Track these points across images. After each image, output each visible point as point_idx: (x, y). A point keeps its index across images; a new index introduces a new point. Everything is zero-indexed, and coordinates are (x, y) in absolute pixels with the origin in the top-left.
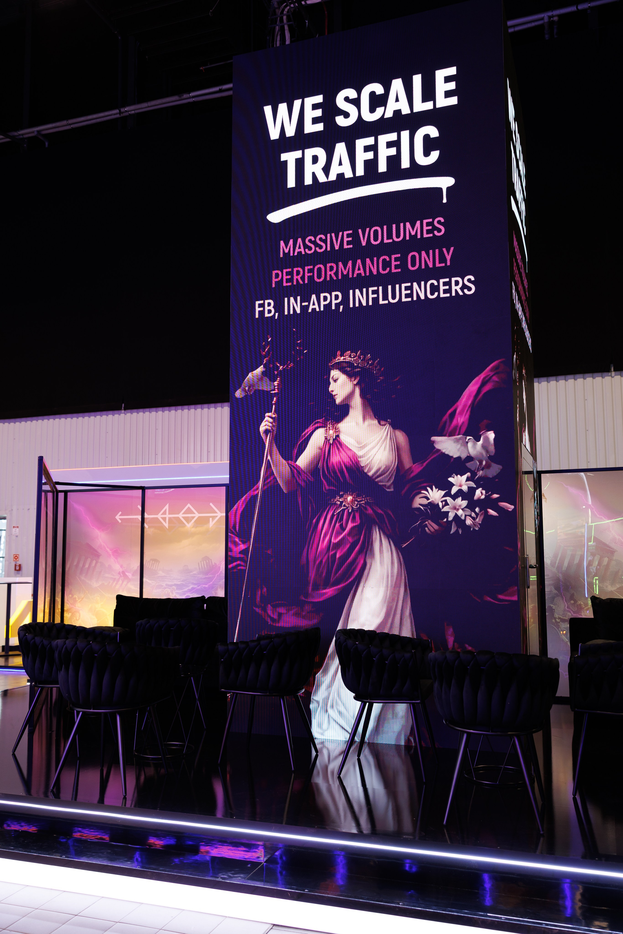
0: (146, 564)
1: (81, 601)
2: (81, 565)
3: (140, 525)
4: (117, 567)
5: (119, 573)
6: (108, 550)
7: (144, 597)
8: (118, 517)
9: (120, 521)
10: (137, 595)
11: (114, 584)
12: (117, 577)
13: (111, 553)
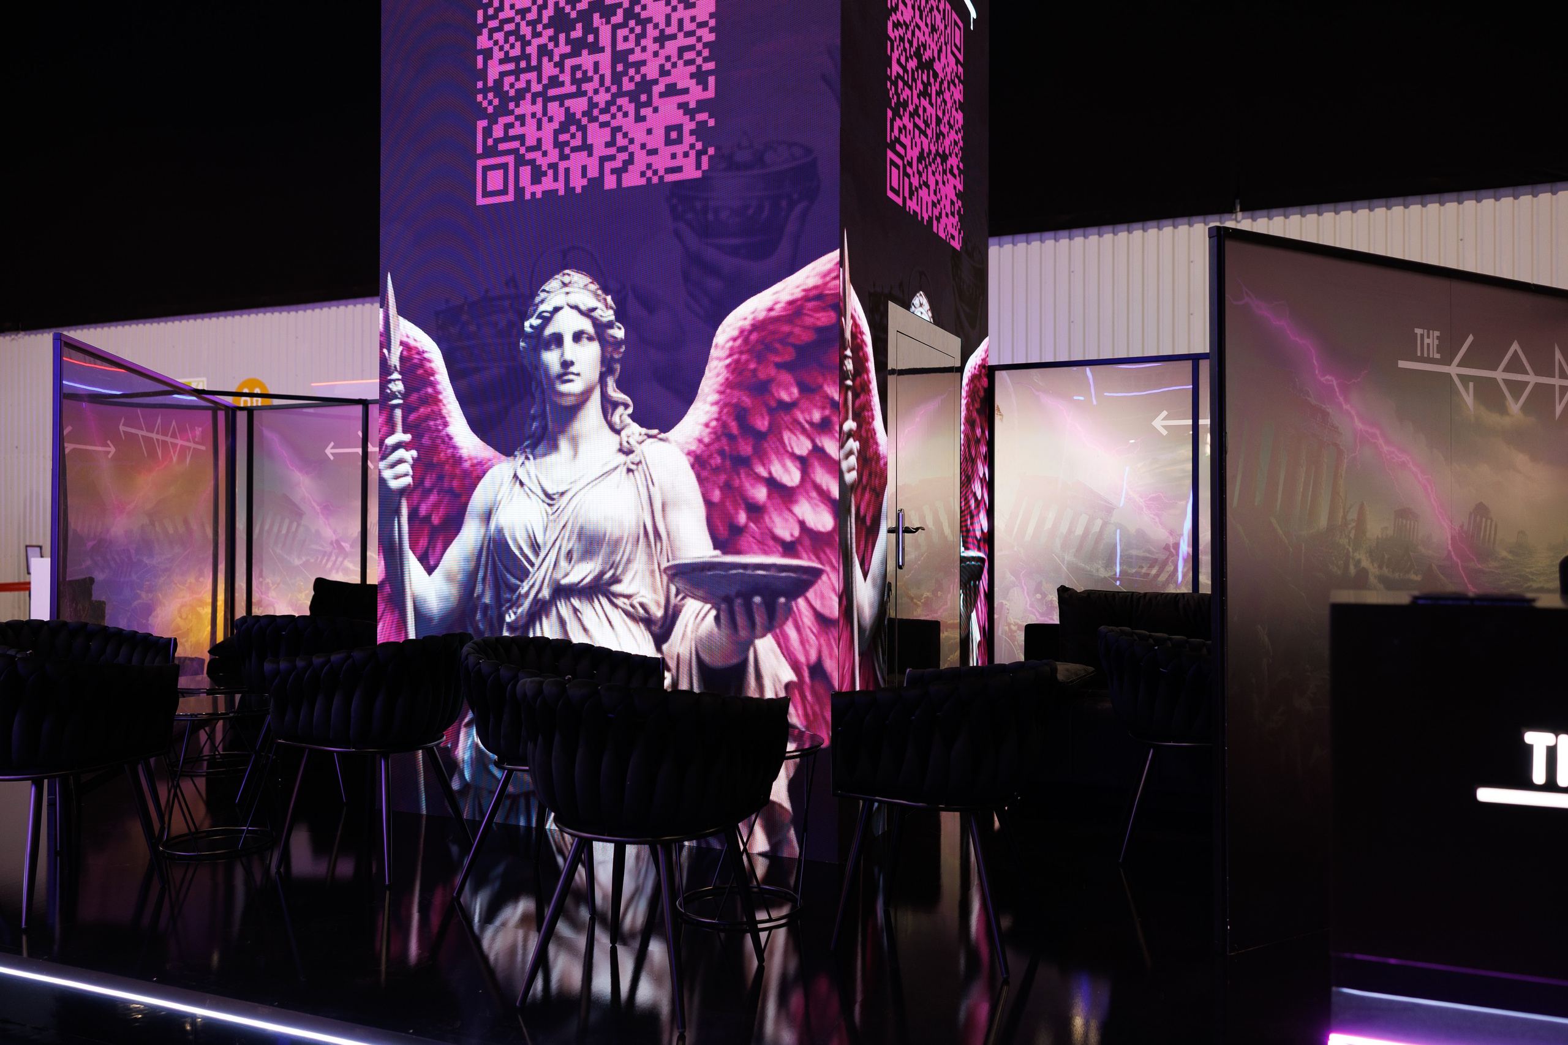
0: (371, 526)
1: (276, 587)
2: (275, 529)
3: (360, 464)
4: (328, 533)
5: (332, 543)
6: (315, 505)
7: (368, 583)
8: (329, 451)
9: (332, 458)
10: (356, 579)
11: (324, 561)
12: (329, 549)
13: (319, 511)
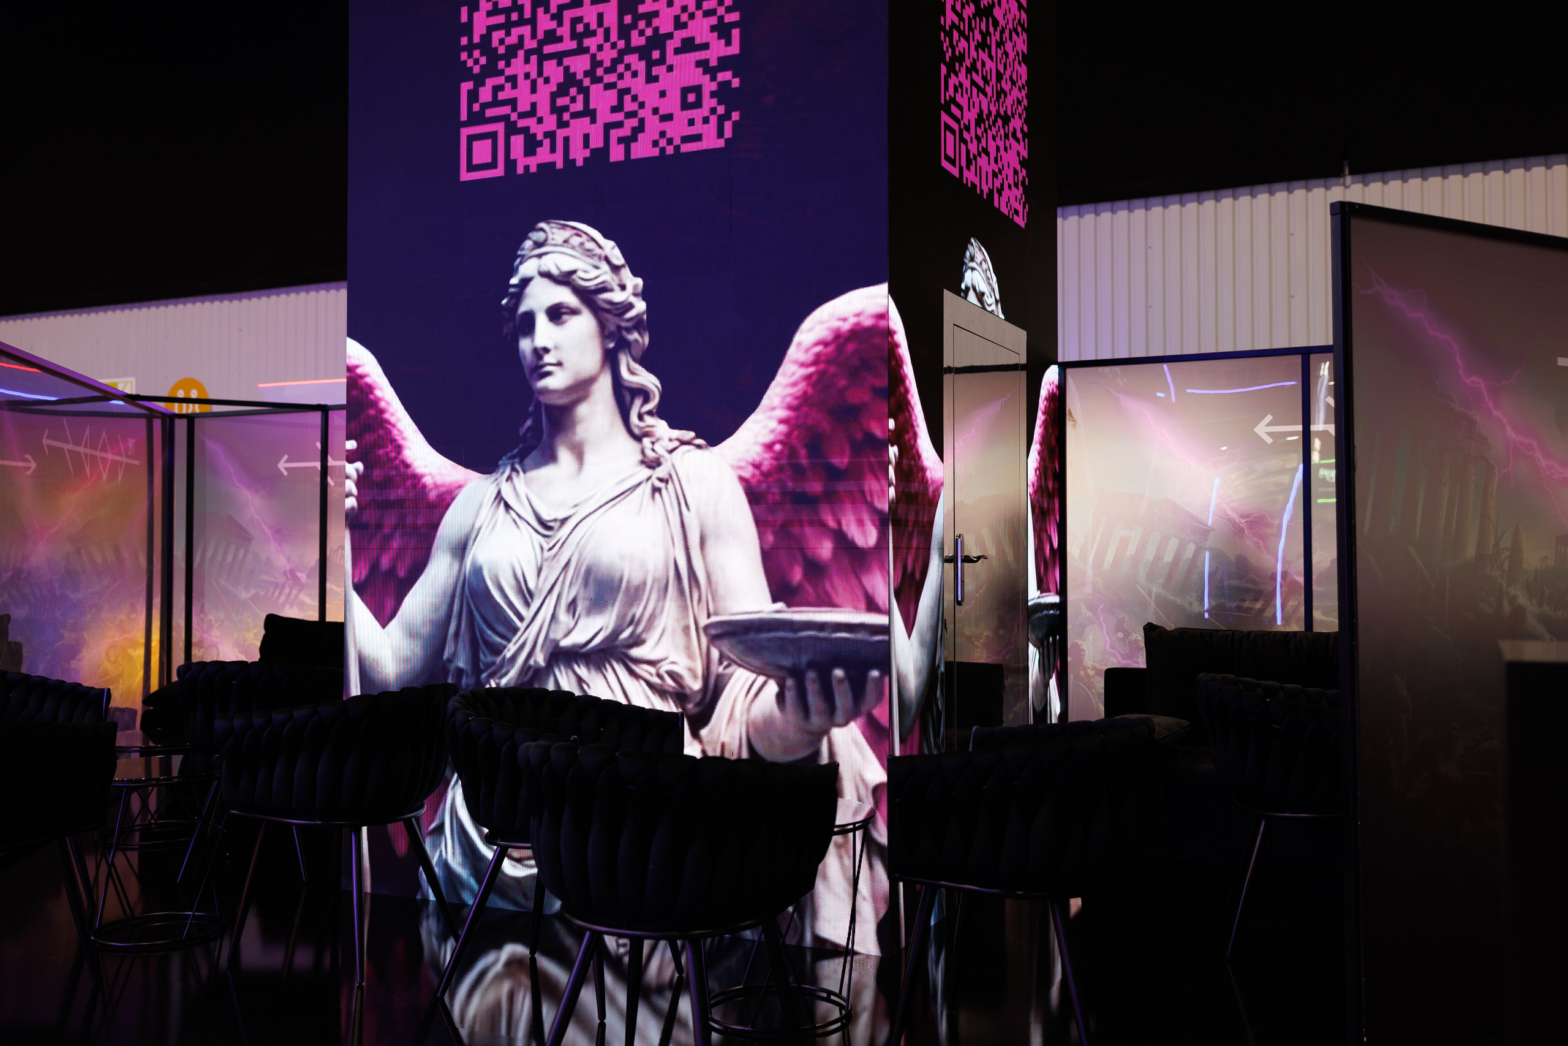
0: (330, 554)
1: (221, 625)
2: (219, 557)
3: (318, 479)
4: (281, 562)
5: (285, 573)
6: (266, 528)
7: (328, 620)
8: (282, 465)
9: (285, 473)
10: (313, 616)
11: (277, 594)
12: (281, 580)
13: (270, 535)
